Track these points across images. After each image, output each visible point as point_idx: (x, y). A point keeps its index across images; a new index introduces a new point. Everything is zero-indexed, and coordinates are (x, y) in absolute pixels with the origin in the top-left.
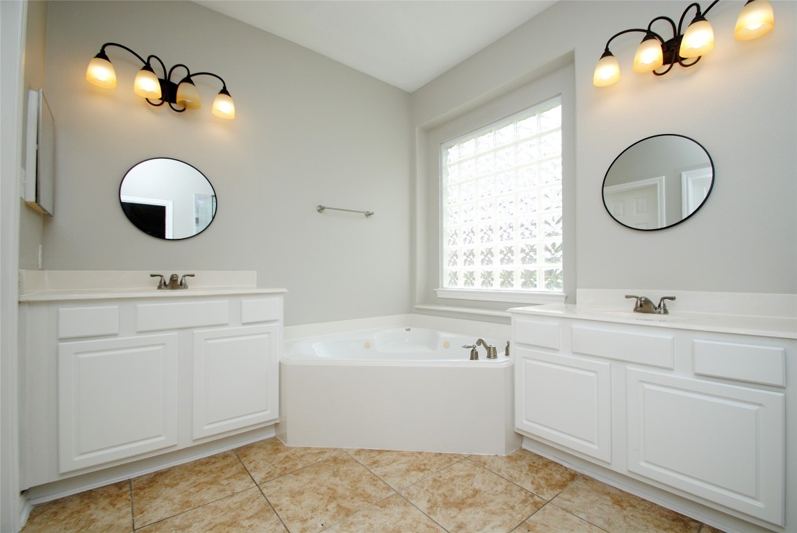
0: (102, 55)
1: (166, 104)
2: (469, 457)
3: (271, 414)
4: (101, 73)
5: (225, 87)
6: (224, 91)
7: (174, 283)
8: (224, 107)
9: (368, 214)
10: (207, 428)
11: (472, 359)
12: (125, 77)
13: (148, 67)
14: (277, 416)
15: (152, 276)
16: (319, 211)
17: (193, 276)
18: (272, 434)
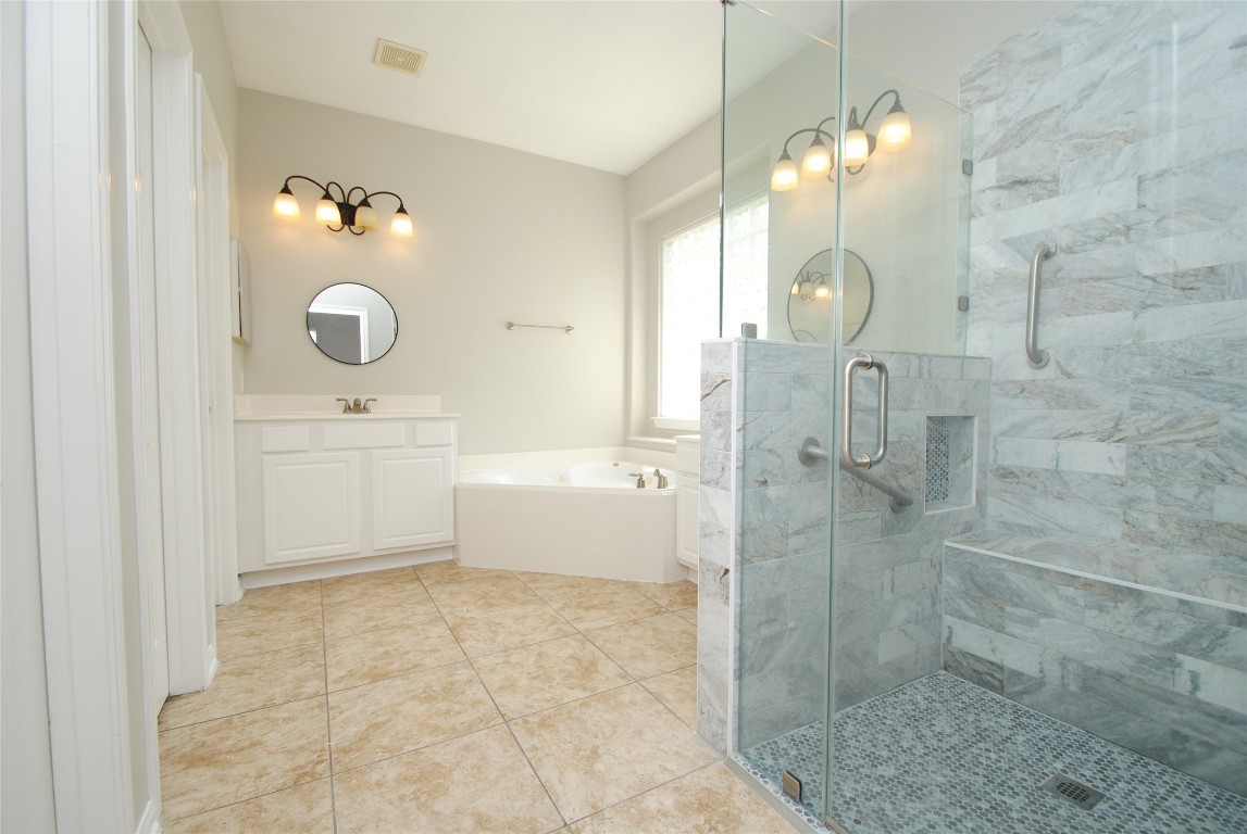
0: (286, 190)
1: (346, 227)
2: (627, 583)
3: (445, 535)
4: (286, 207)
5: (402, 206)
6: (402, 210)
7: (357, 408)
8: (402, 226)
9: (569, 329)
10: (386, 542)
11: (639, 487)
12: (307, 207)
13: (327, 197)
14: (452, 538)
15: (338, 400)
16: (508, 328)
17: (375, 400)
18: (449, 556)
